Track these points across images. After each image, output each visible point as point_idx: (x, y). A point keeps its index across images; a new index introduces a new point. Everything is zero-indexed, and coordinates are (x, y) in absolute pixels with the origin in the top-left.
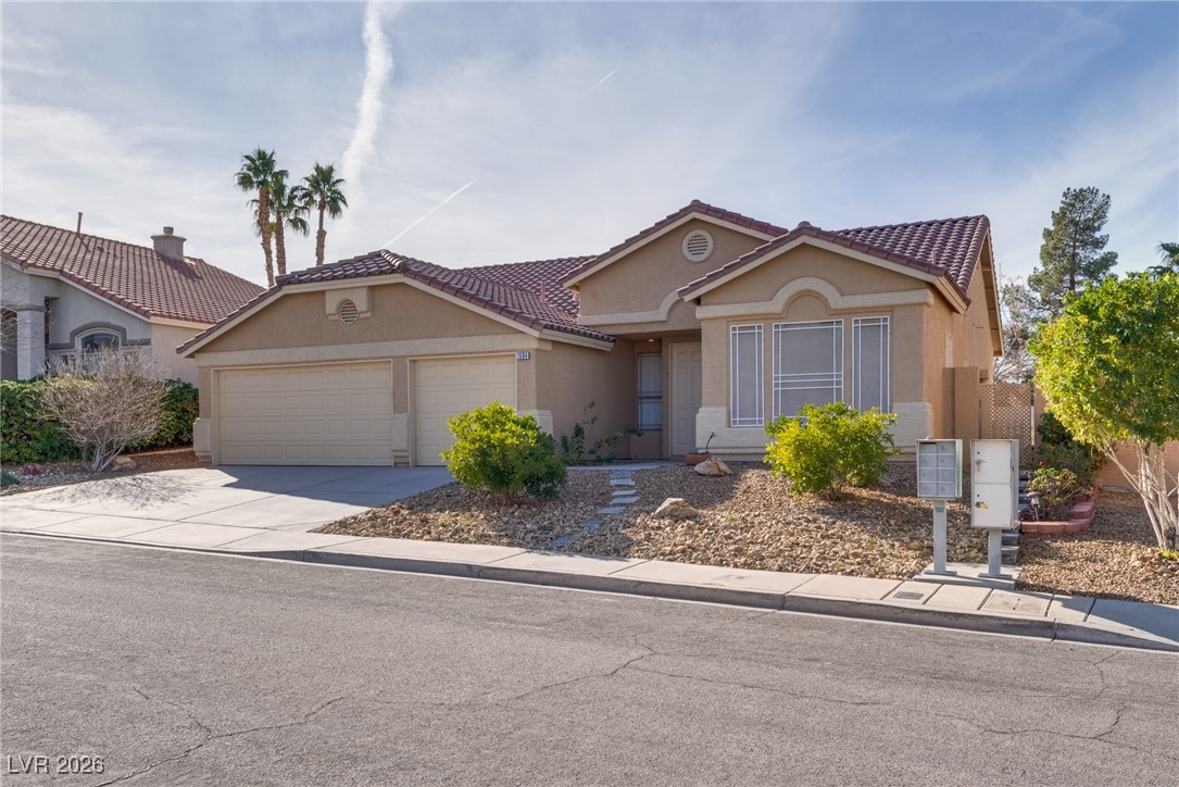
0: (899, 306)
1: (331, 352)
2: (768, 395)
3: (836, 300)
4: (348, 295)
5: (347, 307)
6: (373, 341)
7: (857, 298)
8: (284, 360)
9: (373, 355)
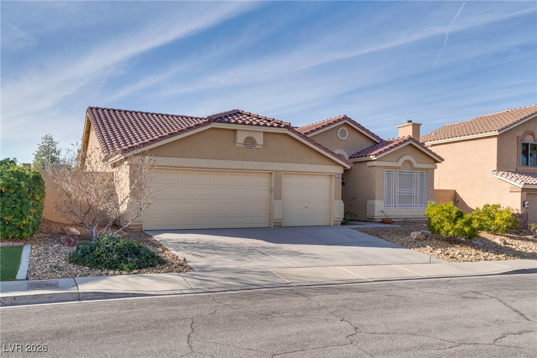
0: (429, 169)
1: (237, 164)
2: (395, 197)
3: (416, 165)
4: (252, 135)
5: (250, 141)
6: (262, 161)
7: (421, 165)
8: (204, 166)
9: (263, 169)
